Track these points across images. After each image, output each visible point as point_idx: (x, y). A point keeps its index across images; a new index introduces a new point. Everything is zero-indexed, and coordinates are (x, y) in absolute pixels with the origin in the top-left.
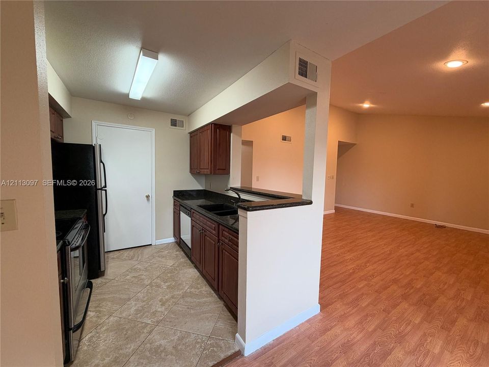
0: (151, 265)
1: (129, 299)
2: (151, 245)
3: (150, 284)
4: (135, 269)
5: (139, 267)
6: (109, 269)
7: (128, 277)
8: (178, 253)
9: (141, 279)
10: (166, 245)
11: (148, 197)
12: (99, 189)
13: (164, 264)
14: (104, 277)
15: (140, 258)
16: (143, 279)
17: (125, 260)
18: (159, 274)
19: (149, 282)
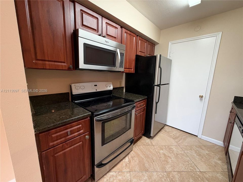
0: (183, 155)
1: (147, 170)
2: (197, 136)
3: (169, 173)
4: (170, 149)
5: (174, 149)
6: (158, 137)
7: (161, 151)
8: (219, 162)
9: (167, 161)
10: (211, 144)
11: (201, 97)
12: (156, 85)
13: (195, 163)
14: (151, 140)
15: (181, 142)
16: (167, 162)
17: (171, 137)
18: (183, 169)
19: (170, 170)
